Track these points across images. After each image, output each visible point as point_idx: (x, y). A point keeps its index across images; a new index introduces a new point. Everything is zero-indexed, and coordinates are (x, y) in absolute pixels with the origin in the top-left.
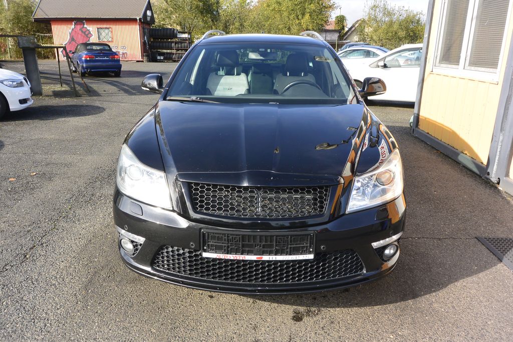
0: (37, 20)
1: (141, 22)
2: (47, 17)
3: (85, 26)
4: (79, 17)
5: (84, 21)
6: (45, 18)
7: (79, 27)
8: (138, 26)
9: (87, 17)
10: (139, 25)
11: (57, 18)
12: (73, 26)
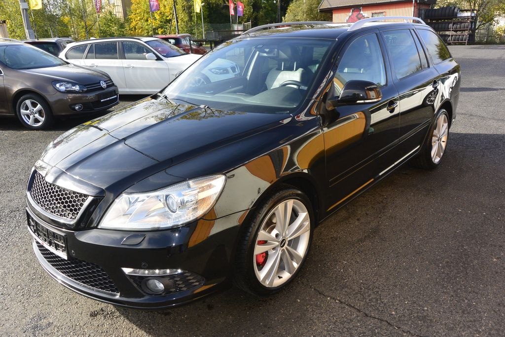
0: (322, 11)
1: (417, 3)
2: (330, 7)
3: (361, 12)
4: (357, 4)
5: (361, 8)
6: (328, 8)
7: (356, 14)
8: (413, 8)
9: (364, 3)
10: (414, 6)
11: (338, 7)
12: (351, 14)
